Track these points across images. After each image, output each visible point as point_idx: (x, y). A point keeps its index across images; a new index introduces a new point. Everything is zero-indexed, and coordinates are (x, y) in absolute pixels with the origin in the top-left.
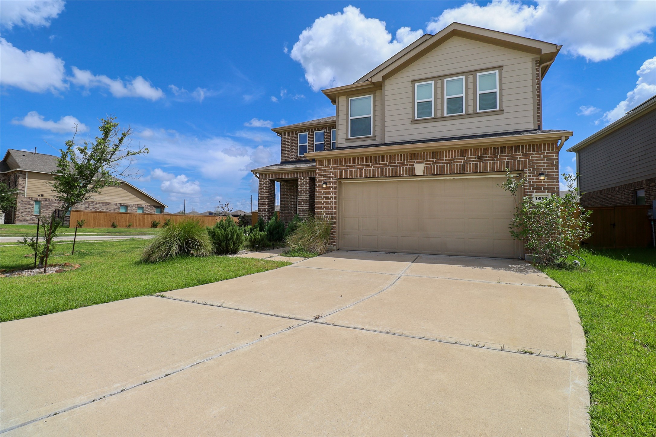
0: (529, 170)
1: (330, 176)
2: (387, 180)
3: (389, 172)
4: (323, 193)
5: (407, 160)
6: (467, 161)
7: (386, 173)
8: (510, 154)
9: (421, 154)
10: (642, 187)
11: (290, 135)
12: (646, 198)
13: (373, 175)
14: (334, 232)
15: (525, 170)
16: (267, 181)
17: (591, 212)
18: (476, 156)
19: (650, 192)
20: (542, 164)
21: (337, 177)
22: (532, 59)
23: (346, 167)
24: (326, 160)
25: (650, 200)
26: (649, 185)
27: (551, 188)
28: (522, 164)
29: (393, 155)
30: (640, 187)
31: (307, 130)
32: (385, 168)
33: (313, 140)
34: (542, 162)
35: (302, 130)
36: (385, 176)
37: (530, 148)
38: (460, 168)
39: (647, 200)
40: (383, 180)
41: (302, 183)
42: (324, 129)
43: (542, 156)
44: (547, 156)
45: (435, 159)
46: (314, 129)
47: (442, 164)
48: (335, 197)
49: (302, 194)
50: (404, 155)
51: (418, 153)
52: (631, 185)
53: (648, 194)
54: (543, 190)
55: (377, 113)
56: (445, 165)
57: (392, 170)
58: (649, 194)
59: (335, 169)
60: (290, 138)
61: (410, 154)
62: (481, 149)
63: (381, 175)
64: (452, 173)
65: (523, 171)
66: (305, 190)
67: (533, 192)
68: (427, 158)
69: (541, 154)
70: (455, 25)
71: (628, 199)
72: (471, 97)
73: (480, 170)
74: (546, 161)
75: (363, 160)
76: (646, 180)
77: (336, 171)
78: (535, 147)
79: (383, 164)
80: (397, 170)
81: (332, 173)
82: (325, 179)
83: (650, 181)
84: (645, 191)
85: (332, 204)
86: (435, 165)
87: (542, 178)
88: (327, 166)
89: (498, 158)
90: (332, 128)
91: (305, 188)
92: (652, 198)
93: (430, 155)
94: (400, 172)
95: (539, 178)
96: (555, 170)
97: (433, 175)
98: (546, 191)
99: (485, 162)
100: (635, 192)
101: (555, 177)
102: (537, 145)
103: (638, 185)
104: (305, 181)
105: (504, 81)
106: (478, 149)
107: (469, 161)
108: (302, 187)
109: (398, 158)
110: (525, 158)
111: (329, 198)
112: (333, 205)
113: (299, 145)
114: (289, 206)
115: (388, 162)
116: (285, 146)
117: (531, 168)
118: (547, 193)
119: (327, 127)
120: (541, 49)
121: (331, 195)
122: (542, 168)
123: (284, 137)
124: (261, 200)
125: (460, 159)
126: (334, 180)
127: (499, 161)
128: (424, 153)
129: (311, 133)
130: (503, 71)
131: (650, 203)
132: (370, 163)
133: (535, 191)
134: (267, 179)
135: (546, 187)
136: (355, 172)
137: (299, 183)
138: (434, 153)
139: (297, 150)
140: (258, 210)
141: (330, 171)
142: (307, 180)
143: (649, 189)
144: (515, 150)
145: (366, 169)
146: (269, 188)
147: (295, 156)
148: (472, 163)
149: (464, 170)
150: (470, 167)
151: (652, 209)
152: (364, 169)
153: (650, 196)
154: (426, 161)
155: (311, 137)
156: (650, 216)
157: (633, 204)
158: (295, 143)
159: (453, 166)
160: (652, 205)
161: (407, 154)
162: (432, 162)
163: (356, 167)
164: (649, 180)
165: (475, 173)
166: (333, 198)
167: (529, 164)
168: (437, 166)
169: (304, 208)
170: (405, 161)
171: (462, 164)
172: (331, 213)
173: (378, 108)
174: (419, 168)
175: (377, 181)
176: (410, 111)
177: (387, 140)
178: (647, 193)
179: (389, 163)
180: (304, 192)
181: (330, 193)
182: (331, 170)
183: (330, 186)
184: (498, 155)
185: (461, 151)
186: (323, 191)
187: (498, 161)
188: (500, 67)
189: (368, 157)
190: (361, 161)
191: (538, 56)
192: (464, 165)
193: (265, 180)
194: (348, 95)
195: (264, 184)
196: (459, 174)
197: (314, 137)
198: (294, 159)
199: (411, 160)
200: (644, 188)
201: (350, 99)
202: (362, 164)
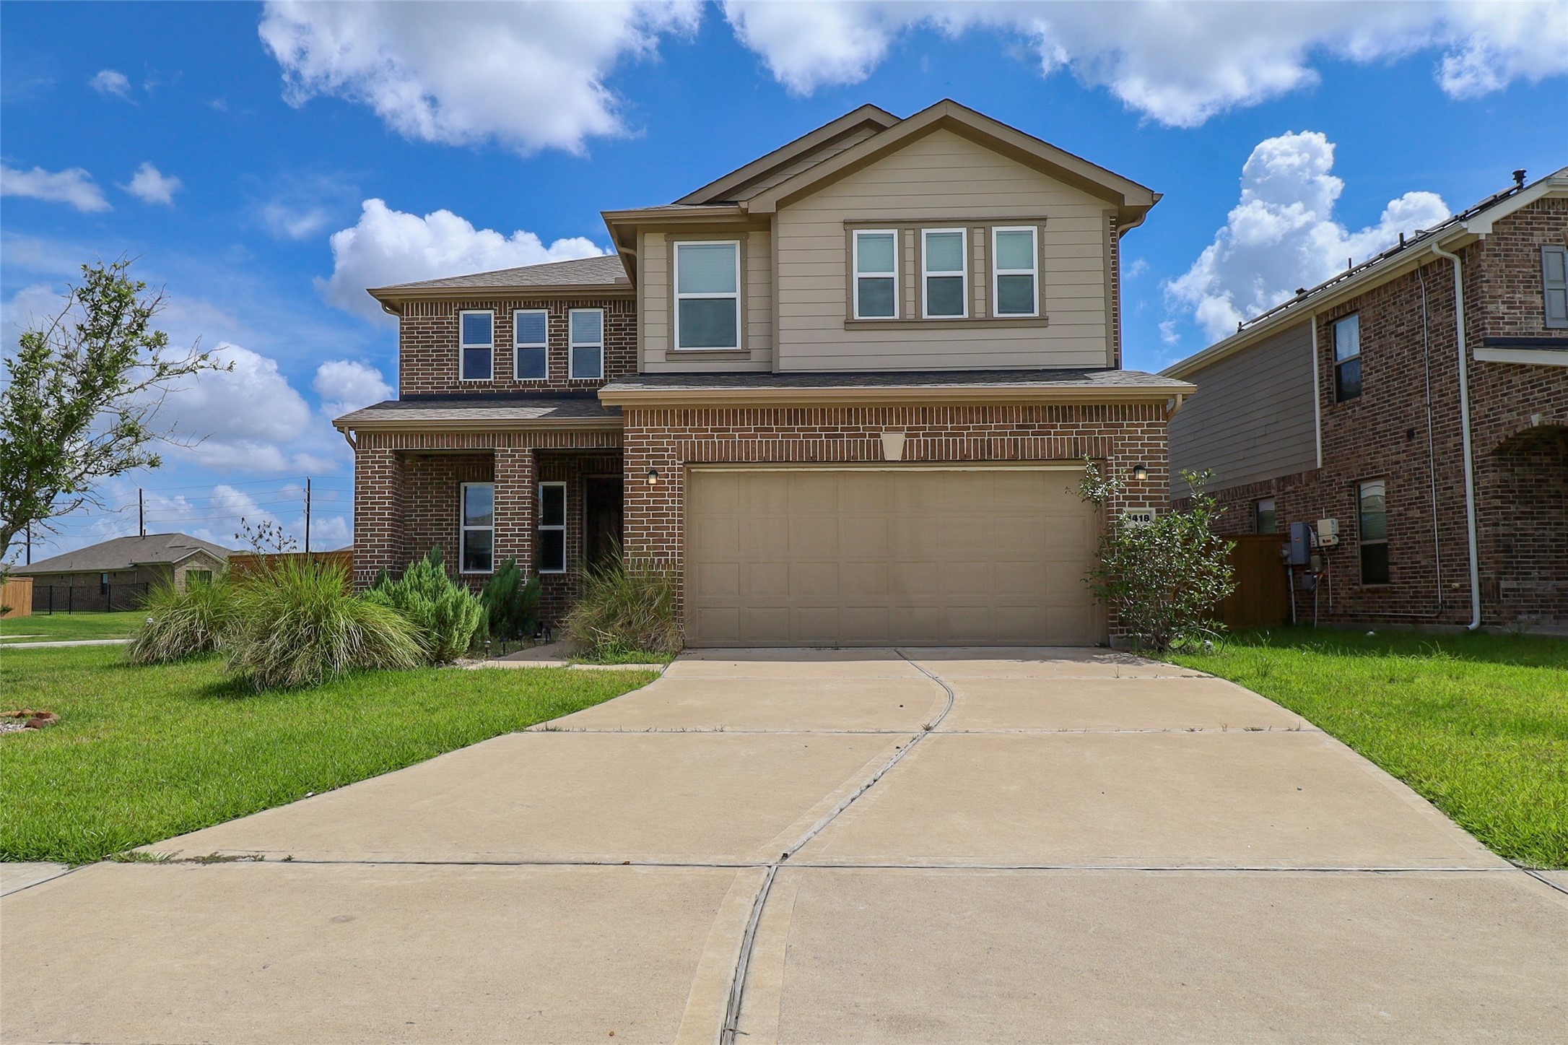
0: (1117, 458)
1: (666, 454)
2: (811, 470)
3: (822, 450)
4: (645, 498)
5: (864, 423)
6: (997, 433)
7: (815, 452)
8: (1081, 424)
9: (897, 410)
10: (1270, 493)
11: (432, 314)
12: (1277, 519)
13: (781, 457)
14: (681, 601)
15: (1109, 458)
16: (387, 457)
17: (1234, 545)
18: (1015, 424)
19: (1284, 506)
20: (1140, 447)
21: (686, 457)
22: (1104, 211)
23: (709, 433)
24: (652, 412)
25: (1285, 522)
26: (1284, 490)
27: (1155, 498)
28: (1104, 445)
29: (829, 410)
30: (1266, 494)
31: (491, 303)
32: (811, 440)
33: (512, 336)
34: (1140, 442)
35: (472, 303)
36: (813, 461)
37: (1117, 413)
38: (983, 449)
39: (1279, 523)
40: (801, 470)
41: (509, 466)
42: (547, 305)
43: (1139, 430)
44: (1149, 432)
45: (928, 425)
46: (515, 303)
47: (943, 438)
48: (680, 509)
49: (509, 498)
50: (857, 410)
51: (891, 409)
52: (1248, 490)
53: (1281, 510)
54: (1141, 501)
55: (752, 291)
56: (951, 439)
57: (828, 446)
58: (1284, 510)
59: (679, 437)
60: (433, 323)
61: (870, 410)
62: (1024, 409)
63: (801, 457)
64: (964, 460)
65: (1104, 459)
66: (519, 487)
67: (1124, 505)
68: (911, 423)
69: (1138, 425)
70: (949, 105)
71: (1242, 520)
72: (980, 280)
73: (1023, 455)
74: (1146, 441)
75: (756, 418)
76: (1276, 479)
77: (683, 441)
78: (1127, 412)
79: (807, 430)
80: (842, 446)
81: (670, 447)
82: (651, 461)
83: (1284, 480)
84: (1276, 503)
85: (673, 528)
86: (929, 439)
87: (1141, 476)
88: (655, 427)
89: (1059, 429)
90: (573, 304)
91: (519, 482)
92: (1289, 517)
93: (918, 415)
94: (849, 451)
95: (1135, 476)
96: (1162, 461)
97: (924, 461)
98: (1147, 502)
99: (1033, 437)
100: (1255, 503)
101: (1162, 474)
102: (1130, 407)
103: (1261, 490)
104: (517, 461)
105: (1049, 252)
106: (1017, 408)
107: (1000, 434)
108: (509, 476)
109: (843, 418)
110: (1108, 432)
111: (664, 511)
112: (676, 531)
113: (462, 346)
114: (431, 534)
115: (818, 426)
116: (414, 347)
117: (1120, 455)
118: (1150, 506)
119: (556, 302)
120: (1123, 195)
121: (670, 505)
122: (1140, 455)
123: (413, 319)
124: (367, 514)
125: (981, 428)
126: (676, 466)
127: (1061, 437)
128: (904, 409)
129: (505, 313)
130: (1046, 229)
131: (1284, 530)
132: (774, 427)
133: (1127, 502)
134: (388, 450)
135: (1147, 494)
136: (733, 448)
137: (499, 466)
138: (925, 410)
139: (458, 360)
140: (355, 546)
141: (665, 441)
142: (525, 456)
143: (1284, 498)
144: (1091, 415)
145: (764, 440)
146: (392, 477)
147: (451, 378)
148: (1006, 438)
149: (990, 453)
150: (1003, 447)
151: (1290, 541)
152: (759, 439)
153: (1285, 514)
154: (909, 429)
155: (504, 325)
156: (1286, 558)
157: (1251, 531)
158: (451, 341)
159: (967, 442)
160: (1290, 533)
161: (863, 410)
162: (921, 432)
163: (737, 434)
164: (1283, 478)
165: (1013, 460)
166: (676, 512)
167: (1117, 445)
168: (933, 441)
169: (517, 538)
170: (860, 425)
171: (986, 438)
172: (670, 552)
173: (753, 277)
174: (893, 444)
175: (786, 470)
176: (842, 296)
177: (785, 365)
178: (1279, 507)
179: (821, 429)
180: (517, 492)
181: (667, 498)
182: (667, 438)
183: (666, 480)
184: (1059, 424)
185: (983, 410)
186: (645, 493)
187: (1059, 437)
188: (1040, 220)
189: (769, 411)
190: (749, 419)
191: (1115, 207)
192: (989, 441)
193: (378, 452)
194: (671, 233)
195: (376, 466)
196: (980, 460)
197: (512, 327)
198: (448, 388)
199: (874, 425)
200: (1273, 496)
201: (676, 244)
202: (753, 427)
